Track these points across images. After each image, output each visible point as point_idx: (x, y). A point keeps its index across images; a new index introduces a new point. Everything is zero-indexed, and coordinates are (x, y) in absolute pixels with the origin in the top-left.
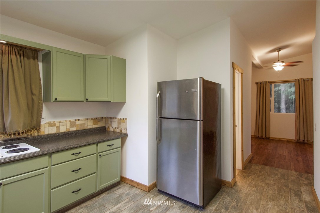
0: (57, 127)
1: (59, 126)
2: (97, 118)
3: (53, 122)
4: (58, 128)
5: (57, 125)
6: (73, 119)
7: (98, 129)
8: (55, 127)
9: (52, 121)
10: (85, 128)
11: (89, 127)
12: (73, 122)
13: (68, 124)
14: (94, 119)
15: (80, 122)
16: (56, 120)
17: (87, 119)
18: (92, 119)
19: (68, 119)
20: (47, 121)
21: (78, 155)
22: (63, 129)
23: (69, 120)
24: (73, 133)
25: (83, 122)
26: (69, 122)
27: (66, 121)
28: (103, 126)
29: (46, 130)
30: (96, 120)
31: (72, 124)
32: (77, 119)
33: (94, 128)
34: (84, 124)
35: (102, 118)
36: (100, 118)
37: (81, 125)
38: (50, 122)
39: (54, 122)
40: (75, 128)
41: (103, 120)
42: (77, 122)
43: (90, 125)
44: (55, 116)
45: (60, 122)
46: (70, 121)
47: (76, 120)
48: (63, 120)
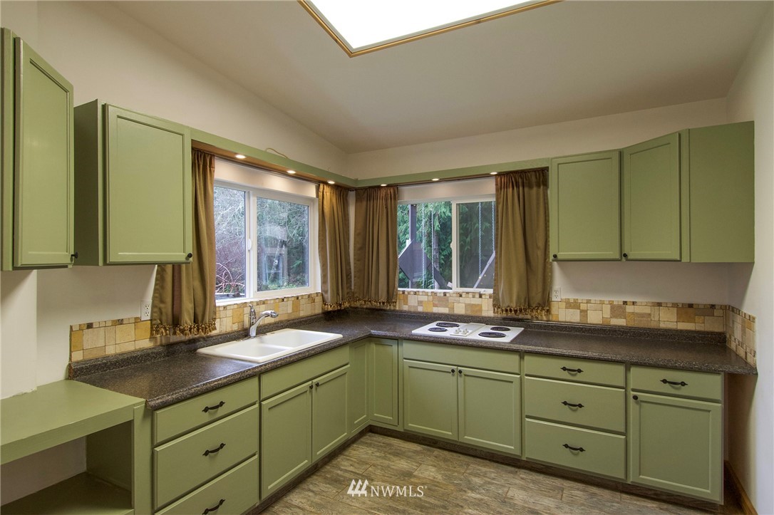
0: (582, 311)
1: (587, 311)
2: (691, 306)
3: (574, 299)
4: (584, 313)
5: (583, 307)
6: (618, 300)
7: (694, 337)
8: (579, 311)
9: (572, 297)
10: (653, 325)
11: (662, 325)
12: (619, 306)
13: (607, 309)
14: (680, 306)
15: (637, 309)
16: (581, 298)
17: (659, 304)
18: (675, 305)
19: (606, 299)
20: (564, 297)
21: (575, 375)
22: (595, 318)
23: (609, 301)
24: (616, 331)
25: (647, 310)
26: (609, 306)
27: (602, 303)
28: (716, 330)
29: (563, 314)
30: (687, 309)
31: (617, 310)
32: (629, 299)
33: (681, 331)
34: (650, 315)
35: (713, 306)
36: (705, 305)
37: (642, 315)
38: (569, 299)
39: (576, 301)
40: (624, 320)
41: (717, 313)
42: (629, 309)
43: (667, 320)
44: (577, 288)
45: (588, 302)
46: (611, 303)
47: (625, 303)
48: (595, 298)
